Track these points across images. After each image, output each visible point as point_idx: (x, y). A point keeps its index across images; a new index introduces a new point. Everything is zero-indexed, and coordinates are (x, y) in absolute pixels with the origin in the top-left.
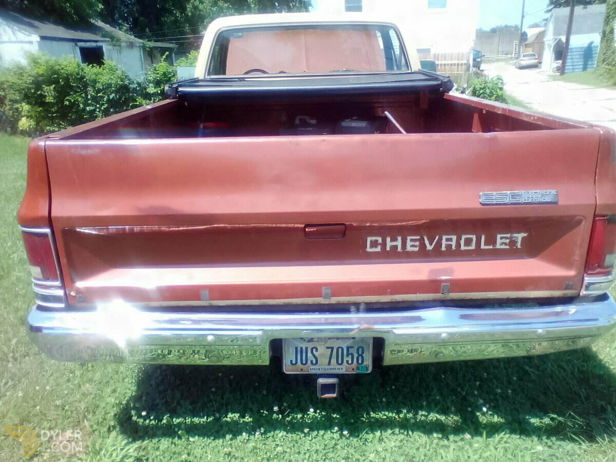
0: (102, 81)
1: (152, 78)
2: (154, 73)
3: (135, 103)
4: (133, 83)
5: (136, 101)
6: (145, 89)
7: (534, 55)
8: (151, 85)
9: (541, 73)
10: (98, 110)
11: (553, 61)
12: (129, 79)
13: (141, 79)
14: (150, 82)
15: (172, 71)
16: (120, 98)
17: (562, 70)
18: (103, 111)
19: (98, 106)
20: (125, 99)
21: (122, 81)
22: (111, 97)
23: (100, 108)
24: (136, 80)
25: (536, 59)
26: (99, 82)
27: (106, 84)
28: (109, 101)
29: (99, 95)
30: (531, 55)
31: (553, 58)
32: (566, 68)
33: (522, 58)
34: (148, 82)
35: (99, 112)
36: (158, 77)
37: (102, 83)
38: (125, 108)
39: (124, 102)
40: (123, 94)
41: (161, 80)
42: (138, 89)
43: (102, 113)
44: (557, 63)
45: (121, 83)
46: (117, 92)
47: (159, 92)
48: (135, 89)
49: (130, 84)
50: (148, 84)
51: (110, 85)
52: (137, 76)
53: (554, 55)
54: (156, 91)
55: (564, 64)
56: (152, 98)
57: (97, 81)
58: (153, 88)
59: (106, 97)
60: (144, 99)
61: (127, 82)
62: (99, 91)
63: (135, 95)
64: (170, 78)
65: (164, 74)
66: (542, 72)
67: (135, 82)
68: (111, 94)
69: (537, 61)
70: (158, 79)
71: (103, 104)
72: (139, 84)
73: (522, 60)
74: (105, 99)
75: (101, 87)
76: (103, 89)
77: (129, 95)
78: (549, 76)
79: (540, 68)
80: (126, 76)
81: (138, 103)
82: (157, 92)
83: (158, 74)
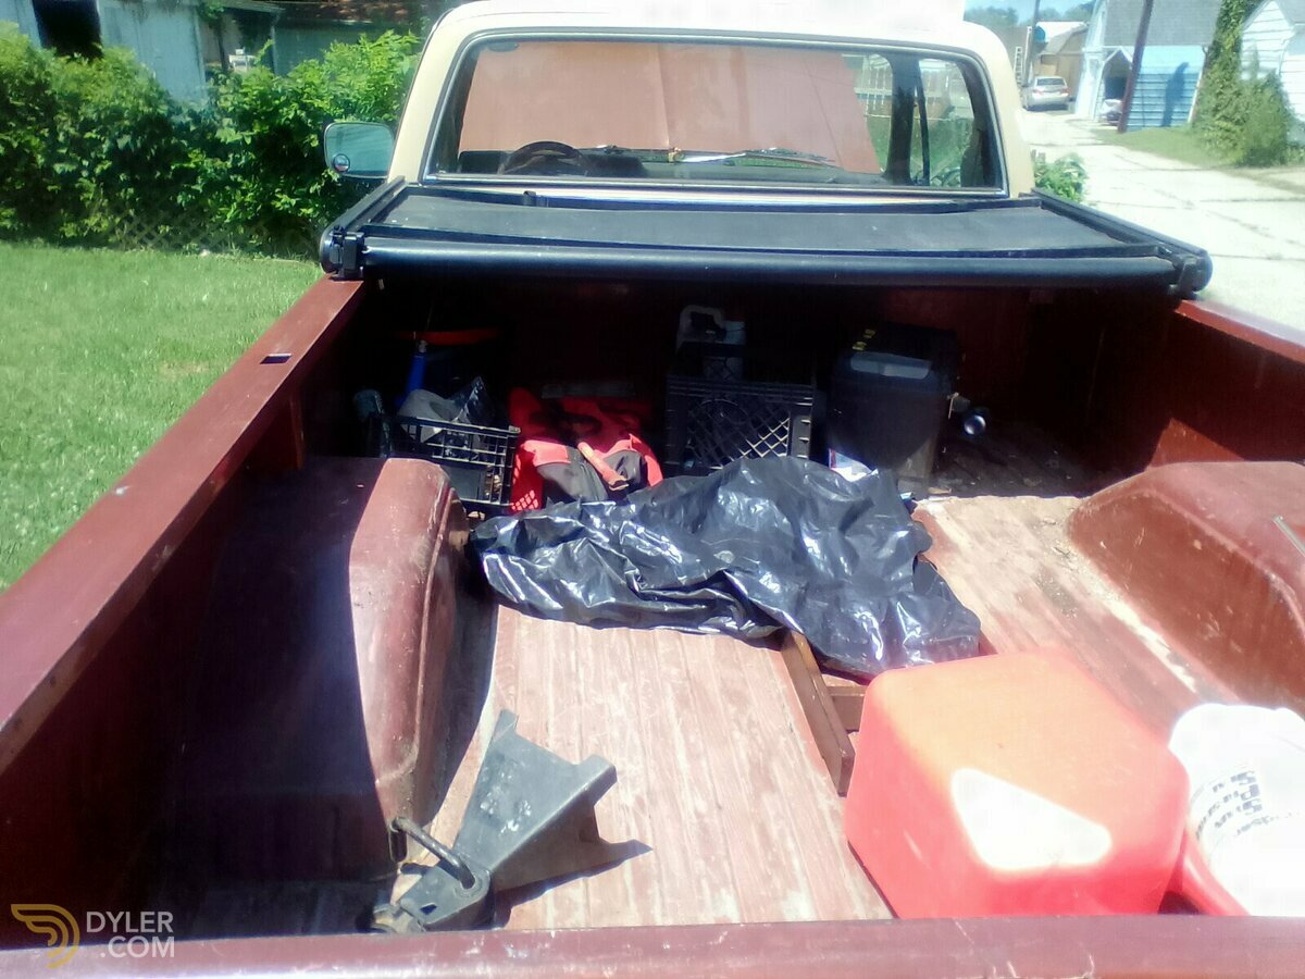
0: (96, 100)
1: (229, 104)
2: (235, 91)
3: (186, 165)
4: (179, 111)
5: (189, 160)
6: (213, 130)
7: (1060, 82)
8: (227, 121)
9: (1075, 123)
10: (85, 174)
11: (1100, 99)
12: (169, 103)
13: (202, 105)
14: (224, 112)
15: (283, 90)
16: (145, 149)
17: (1120, 120)
18: (100, 178)
19: (85, 163)
20: (157, 151)
21: (150, 105)
22: (122, 143)
23: (91, 169)
24: (186, 105)
25: (1065, 91)
26: (88, 102)
27: (105, 109)
28: (114, 153)
29: (88, 135)
30: (1055, 82)
31: (1102, 92)
32: (1132, 116)
33: (1036, 87)
34: (219, 112)
35: (89, 178)
36: (244, 103)
37: (96, 106)
38: (158, 174)
39: (155, 159)
40: (153, 138)
41: (256, 110)
42: (192, 128)
43: (98, 182)
44: (1110, 105)
45: (146, 110)
46: (135, 131)
47: (248, 141)
48: (184, 127)
49: (170, 113)
50: (218, 117)
51: (117, 114)
52: (188, 94)
53: (1103, 86)
54: (238, 137)
55: (1127, 107)
56: (231, 156)
57: (83, 98)
58: (233, 131)
59: (107, 142)
60: (209, 156)
61: (163, 110)
62: (87, 125)
63: (185, 142)
64: (277, 108)
65: (262, 96)
66: (1078, 120)
67: (185, 110)
68: (120, 137)
69: (1066, 95)
70: (247, 107)
71: (98, 161)
72: (196, 117)
73: (1035, 91)
74: (104, 146)
75: (94, 116)
76: (100, 121)
77: (168, 142)
78: (1092, 131)
79: (1073, 112)
80: (161, 94)
81: (192, 165)
82: (243, 140)
83: (246, 95)
